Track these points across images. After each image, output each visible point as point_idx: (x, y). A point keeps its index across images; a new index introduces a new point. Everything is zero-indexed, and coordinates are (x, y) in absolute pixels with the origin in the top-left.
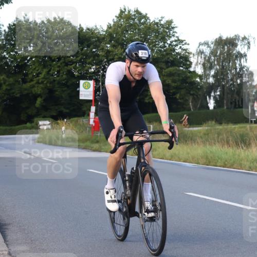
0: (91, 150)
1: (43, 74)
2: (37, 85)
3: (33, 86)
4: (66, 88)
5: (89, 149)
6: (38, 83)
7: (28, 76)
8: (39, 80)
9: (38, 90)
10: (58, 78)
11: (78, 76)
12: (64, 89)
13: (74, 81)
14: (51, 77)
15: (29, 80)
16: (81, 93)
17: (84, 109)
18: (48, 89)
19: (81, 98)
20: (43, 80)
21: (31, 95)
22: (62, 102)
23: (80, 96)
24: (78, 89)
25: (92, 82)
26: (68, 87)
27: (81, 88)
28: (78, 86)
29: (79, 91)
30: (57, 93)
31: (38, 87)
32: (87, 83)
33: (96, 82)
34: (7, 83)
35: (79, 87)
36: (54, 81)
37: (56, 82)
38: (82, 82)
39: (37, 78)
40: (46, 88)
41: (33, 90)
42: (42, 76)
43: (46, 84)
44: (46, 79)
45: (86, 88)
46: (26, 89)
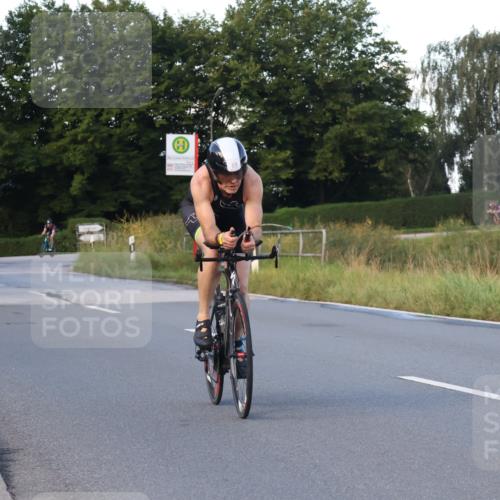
0: (191, 285)
1: (86, 122)
2: (72, 147)
3: (65, 150)
4: (136, 152)
5: (187, 284)
6: (75, 141)
7: (53, 127)
8: (76, 135)
9: (75, 157)
10: (118, 131)
11: (162, 125)
12: (132, 154)
13: (153, 135)
14: (105, 129)
15: (54, 136)
16: (168, 162)
17: (176, 197)
18: (96, 155)
19: (169, 172)
20: (86, 135)
21: (59, 168)
22: (128, 181)
23: (167, 168)
24: (162, 154)
25: (191, 138)
26: (140, 149)
27: (170, 151)
28: (163, 146)
29: (164, 158)
30: (116, 163)
31: (75, 149)
32: (181, 141)
33: (200, 137)
34: (6, 143)
35: (164, 149)
36: (111, 136)
37: (115, 139)
38: (170, 138)
39: (73, 131)
40: (91, 152)
41: (64, 157)
42: (83, 126)
43: (92, 143)
44: (92, 132)
45: (181, 149)
46: (48, 156)
